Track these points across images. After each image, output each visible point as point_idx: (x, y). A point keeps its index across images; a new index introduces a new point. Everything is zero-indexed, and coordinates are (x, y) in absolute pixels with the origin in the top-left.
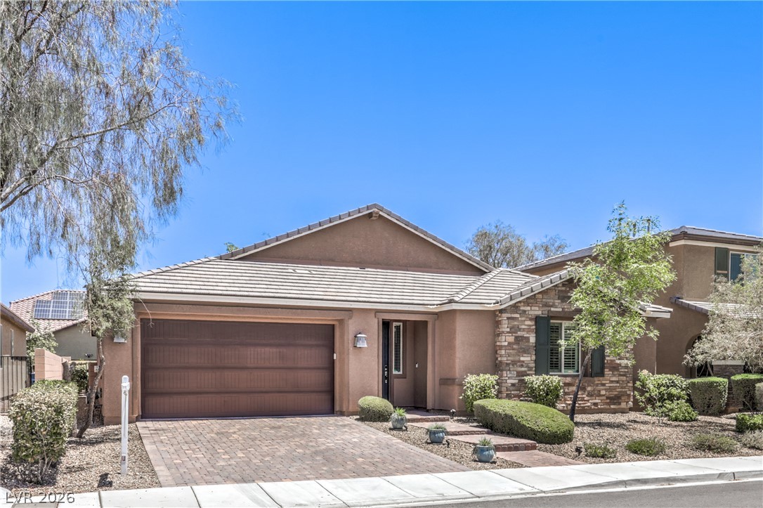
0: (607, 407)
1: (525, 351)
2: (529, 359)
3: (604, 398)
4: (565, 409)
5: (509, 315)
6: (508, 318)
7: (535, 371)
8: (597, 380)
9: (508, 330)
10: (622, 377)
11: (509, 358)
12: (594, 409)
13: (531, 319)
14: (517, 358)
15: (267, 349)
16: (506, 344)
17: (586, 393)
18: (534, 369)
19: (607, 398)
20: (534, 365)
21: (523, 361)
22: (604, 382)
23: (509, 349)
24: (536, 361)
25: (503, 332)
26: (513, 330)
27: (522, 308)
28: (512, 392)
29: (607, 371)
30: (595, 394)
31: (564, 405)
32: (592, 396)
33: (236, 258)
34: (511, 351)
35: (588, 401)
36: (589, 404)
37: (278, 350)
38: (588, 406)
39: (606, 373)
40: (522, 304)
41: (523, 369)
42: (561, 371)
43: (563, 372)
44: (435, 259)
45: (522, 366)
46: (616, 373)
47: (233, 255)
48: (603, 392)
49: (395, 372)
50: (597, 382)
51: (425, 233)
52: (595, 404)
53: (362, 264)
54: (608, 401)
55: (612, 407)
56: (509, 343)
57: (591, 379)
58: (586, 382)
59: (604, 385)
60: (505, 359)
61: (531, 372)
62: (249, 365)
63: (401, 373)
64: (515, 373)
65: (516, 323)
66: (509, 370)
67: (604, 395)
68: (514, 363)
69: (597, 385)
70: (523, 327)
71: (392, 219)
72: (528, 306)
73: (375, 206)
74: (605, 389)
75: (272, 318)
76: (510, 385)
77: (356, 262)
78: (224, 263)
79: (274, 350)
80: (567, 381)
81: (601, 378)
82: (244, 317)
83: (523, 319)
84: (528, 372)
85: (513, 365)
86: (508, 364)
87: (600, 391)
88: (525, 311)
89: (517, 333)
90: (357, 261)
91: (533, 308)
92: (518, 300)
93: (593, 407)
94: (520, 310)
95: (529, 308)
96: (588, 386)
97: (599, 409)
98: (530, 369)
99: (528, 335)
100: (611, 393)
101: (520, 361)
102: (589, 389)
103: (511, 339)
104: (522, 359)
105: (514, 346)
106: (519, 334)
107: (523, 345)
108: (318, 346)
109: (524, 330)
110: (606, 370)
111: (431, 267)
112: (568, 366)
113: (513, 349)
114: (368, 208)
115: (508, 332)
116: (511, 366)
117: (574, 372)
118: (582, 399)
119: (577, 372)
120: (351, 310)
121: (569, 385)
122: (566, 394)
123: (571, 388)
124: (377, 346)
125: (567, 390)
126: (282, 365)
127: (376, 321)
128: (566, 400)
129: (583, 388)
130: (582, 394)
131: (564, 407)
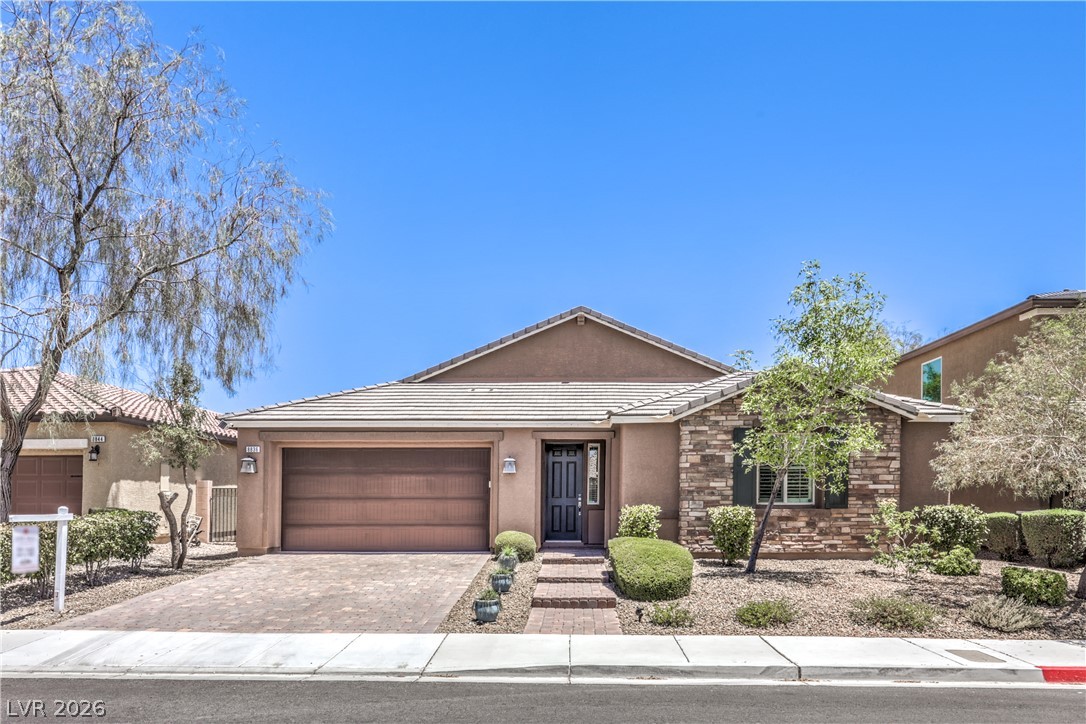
0: (855, 550)
1: (718, 474)
2: (724, 484)
3: (849, 537)
4: (782, 551)
5: (693, 428)
6: (691, 432)
7: (733, 500)
8: (835, 513)
9: (691, 447)
11: (693, 484)
12: (830, 553)
13: (726, 433)
14: (705, 484)
15: (413, 478)
16: (688, 465)
17: (817, 531)
18: (731, 498)
19: (853, 538)
20: (731, 492)
21: (715, 488)
22: (846, 515)
23: (692, 472)
24: (733, 488)
25: (684, 450)
26: (698, 447)
27: (712, 418)
28: (697, 528)
29: (852, 501)
30: (832, 532)
31: (779, 547)
32: (826, 534)
33: (420, 380)
34: (695, 475)
35: (820, 541)
36: (822, 546)
37: (425, 478)
38: (821, 549)
39: (850, 502)
40: (713, 413)
41: (714, 498)
42: (782, 501)
43: (787, 503)
44: (663, 365)
45: (713, 494)
46: (869, 503)
47: (416, 377)
48: (846, 530)
49: (590, 503)
50: (835, 516)
51: (646, 336)
52: (832, 546)
53: (566, 378)
54: (855, 542)
55: (862, 550)
56: (692, 465)
57: (826, 511)
58: (816, 515)
59: (848, 519)
60: (687, 485)
61: (727, 502)
62: (395, 496)
63: (598, 503)
64: (702, 503)
65: (702, 438)
66: (693, 499)
67: (848, 534)
68: (700, 490)
69: (836, 519)
70: (715, 442)
71: (603, 323)
72: (722, 414)
73: (580, 309)
74: (850, 526)
76: (694, 518)
77: (561, 376)
78: (404, 386)
80: (784, 514)
81: (843, 510)
83: (714, 432)
84: (721, 502)
85: (698, 493)
86: (689, 492)
87: (840, 528)
88: (717, 422)
89: (704, 450)
90: (562, 374)
91: (729, 418)
92: (702, 407)
93: (828, 550)
94: (709, 421)
95: (723, 418)
96: (820, 521)
97: (840, 553)
98: (725, 498)
99: (721, 453)
100: (859, 531)
101: (708, 488)
102: (822, 524)
103: (696, 459)
104: (712, 484)
105: (701, 468)
106: (708, 451)
107: (715, 466)
108: (471, 473)
109: (715, 447)
110: (850, 499)
111: (656, 376)
112: (792, 493)
113: (698, 472)
114: (572, 313)
115: (690, 450)
116: (695, 494)
117: (804, 502)
118: (810, 539)
119: (810, 501)
120: (501, 430)
121: (788, 519)
122: (783, 531)
123: (791, 524)
124: (534, 471)
125: (784, 526)
126: (430, 495)
127: (533, 442)
128: (782, 540)
129: (811, 524)
130: (810, 532)
131: (779, 549)
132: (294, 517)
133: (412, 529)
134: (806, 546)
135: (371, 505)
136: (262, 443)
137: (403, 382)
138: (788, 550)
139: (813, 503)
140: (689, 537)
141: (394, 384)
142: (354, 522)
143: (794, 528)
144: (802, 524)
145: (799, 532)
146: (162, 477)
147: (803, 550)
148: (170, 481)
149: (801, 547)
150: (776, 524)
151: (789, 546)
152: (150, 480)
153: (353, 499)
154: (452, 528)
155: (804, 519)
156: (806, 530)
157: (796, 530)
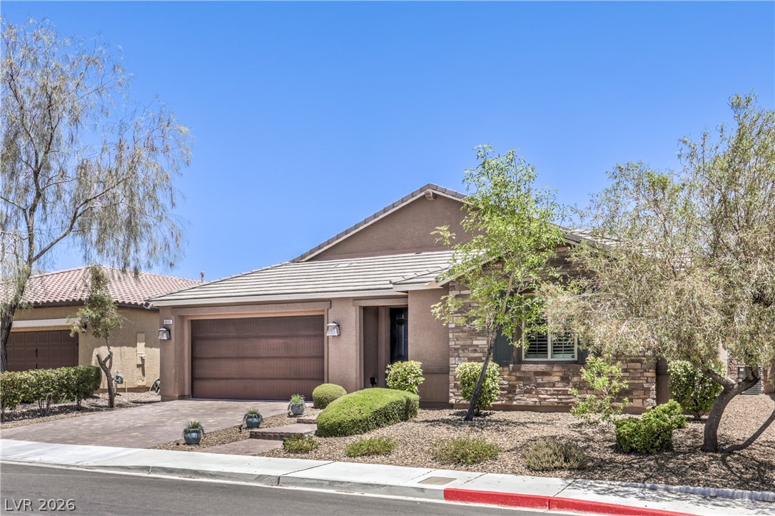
1: (480, 333)
2: (484, 342)
4: (538, 404)
6: (455, 296)
7: (493, 356)
10: (633, 364)
11: (458, 342)
14: (469, 342)
15: (276, 341)
16: (453, 325)
17: (571, 385)
21: (477, 346)
23: (457, 332)
31: (536, 400)
34: (460, 334)
37: (283, 341)
41: (477, 355)
42: (547, 357)
43: (549, 358)
45: (475, 351)
47: (303, 257)
56: (457, 325)
60: (454, 343)
62: (263, 355)
64: (466, 359)
66: (458, 356)
68: (464, 348)
71: (449, 196)
73: (429, 186)
75: (274, 313)
77: (416, 248)
78: (293, 265)
79: (281, 341)
82: (254, 314)
84: (483, 358)
85: (463, 350)
86: (457, 350)
101: (472, 345)
104: (475, 342)
105: (465, 328)
112: (558, 350)
113: (463, 332)
114: (421, 190)
116: (460, 351)
117: (568, 357)
118: (565, 393)
119: (573, 357)
120: (330, 301)
121: (543, 374)
122: (539, 385)
123: (546, 379)
124: (354, 334)
125: (539, 381)
126: (286, 355)
127: (354, 309)
128: (538, 393)
129: (565, 379)
130: (565, 387)
131: (535, 402)
132: (199, 373)
133: (275, 382)
134: (561, 399)
135: (248, 363)
136: (173, 317)
137: (293, 261)
138: (544, 403)
139: (576, 359)
140: (456, 390)
141: (286, 265)
142: (237, 376)
143: (549, 383)
144: (556, 379)
145: (554, 386)
146: (138, 344)
147: (558, 403)
148: (145, 346)
149: (556, 400)
150: (533, 378)
151: (545, 399)
152: (128, 346)
153: (236, 358)
154: (303, 381)
155: (558, 374)
156: (560, 385)
157: (552, 385)
